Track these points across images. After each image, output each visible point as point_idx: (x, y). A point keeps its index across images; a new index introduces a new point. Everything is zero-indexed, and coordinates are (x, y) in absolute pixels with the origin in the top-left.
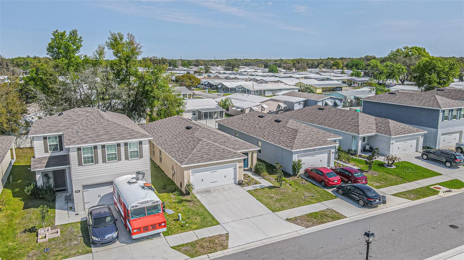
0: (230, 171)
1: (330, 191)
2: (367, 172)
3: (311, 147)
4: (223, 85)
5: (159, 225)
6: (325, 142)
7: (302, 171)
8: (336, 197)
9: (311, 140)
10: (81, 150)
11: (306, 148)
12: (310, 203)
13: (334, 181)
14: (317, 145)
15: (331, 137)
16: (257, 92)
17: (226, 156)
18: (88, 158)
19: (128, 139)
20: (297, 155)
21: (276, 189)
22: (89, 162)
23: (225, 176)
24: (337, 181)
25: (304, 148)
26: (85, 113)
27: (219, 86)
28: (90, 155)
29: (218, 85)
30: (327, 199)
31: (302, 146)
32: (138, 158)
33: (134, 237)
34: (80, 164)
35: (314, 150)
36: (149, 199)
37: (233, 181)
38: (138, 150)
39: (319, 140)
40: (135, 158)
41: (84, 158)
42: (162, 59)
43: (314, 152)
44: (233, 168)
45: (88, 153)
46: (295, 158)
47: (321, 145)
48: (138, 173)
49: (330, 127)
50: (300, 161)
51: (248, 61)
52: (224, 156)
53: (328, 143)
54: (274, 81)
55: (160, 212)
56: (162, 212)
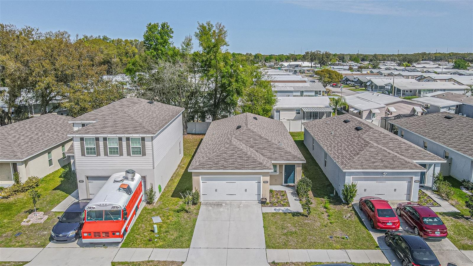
0: (252, 185)
1: (375, 236)
2: (467, 219)
3: (375, 169)
4: (372, 82)
5: (113, 234)
6: (403, 164)
7: (356, 201)
8: (378, 247)
9: (381, 159)
10: (84, 140)
11: (366, 168)
12: (330, 247)
13: (387, 223)
14: (386, 167)
15: (426, 158)
16: (411, 92)
17: (247, 165)
18: (91, 149)
19: (129, 134)
20: (352, 177)
21: (301, 217)
22: (91, 153)
23: (246, 190)
24: (391, 224)
25: (363, 169)
26: (130, 103)
27: (368, 84)
28: (93, 146)
29: (367, 82)
30: (363, 247)
31: (362, 166)
32: (140, 155)
33: (84, 241)
34: (83, 154)
35: (382, 173)
36: (108, 203)
37: (256, 198)
38: (141, 146)
39: (394, 161)
40: (137, 155)
41: (87, 149)
42: (326, 53)
43: (379, 177)
44: (257, 182)
45: (90, 144)
46: (349, 180)
47: (393, 168)
48: (127, 172)
49: (445, 144)
50: (354, 186)
51: (438, 55)
52: (245, 165)
53: (407, 167)
54: (444, 80)
55: (119, 219)
56: (121, 220)
